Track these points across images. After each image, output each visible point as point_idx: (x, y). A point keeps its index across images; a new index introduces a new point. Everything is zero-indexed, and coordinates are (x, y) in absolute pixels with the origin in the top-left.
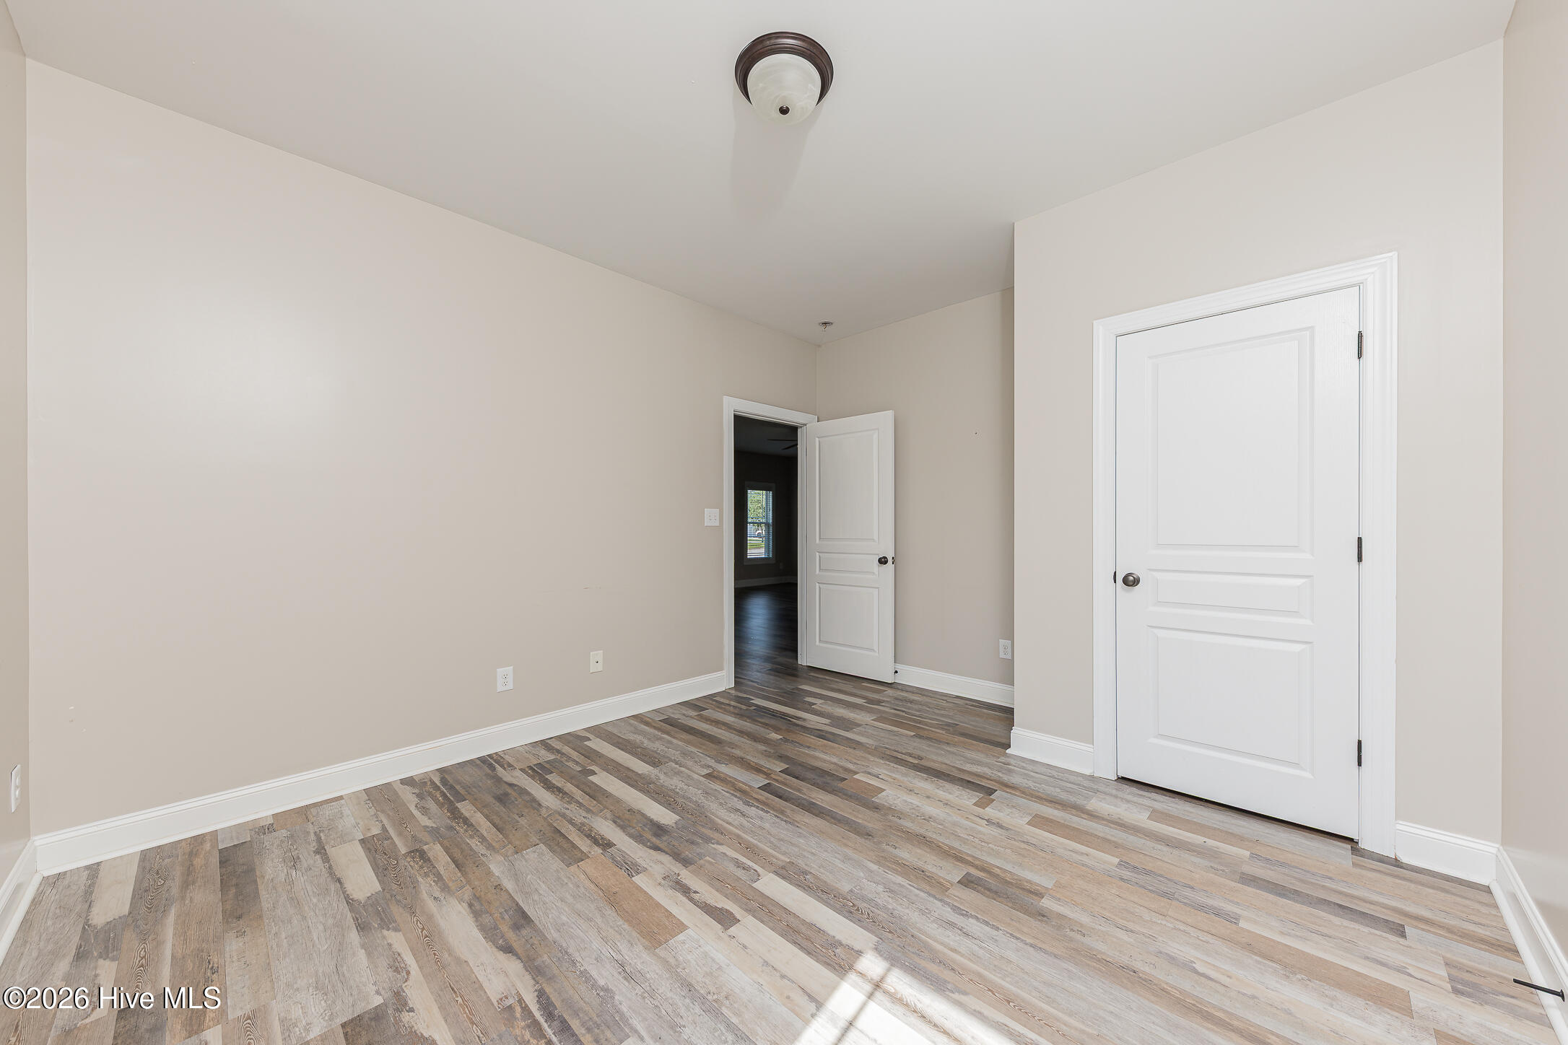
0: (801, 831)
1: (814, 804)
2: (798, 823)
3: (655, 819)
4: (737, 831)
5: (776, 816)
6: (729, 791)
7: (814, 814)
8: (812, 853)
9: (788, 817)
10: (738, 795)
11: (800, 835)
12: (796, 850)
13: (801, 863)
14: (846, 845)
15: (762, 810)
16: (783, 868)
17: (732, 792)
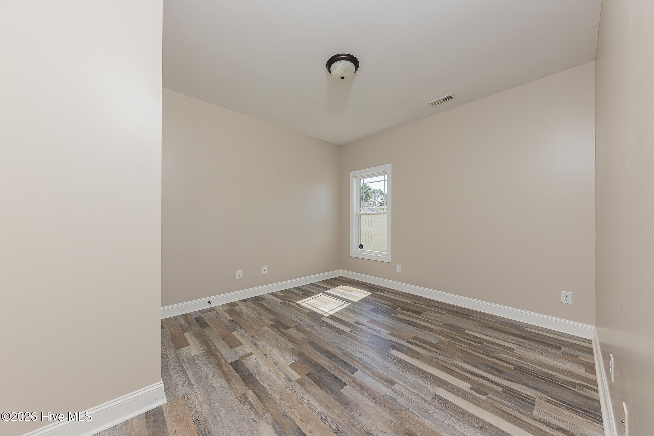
0: (336, 345)
1: (328, 358)
2: (337, 348)
3: (400, 352)
4: (362, 345)
5: (347, 352)
6: (374, 368)
7: (330, 352)
8: (333, 337)
9: (341, 351)
10: (368, 365)
11: (336, 343)
12: (338, 338)
13: (337, 334)
14: (320, 339)
15: (353, 355)
16: (343, 333)
17: (372, 368)
